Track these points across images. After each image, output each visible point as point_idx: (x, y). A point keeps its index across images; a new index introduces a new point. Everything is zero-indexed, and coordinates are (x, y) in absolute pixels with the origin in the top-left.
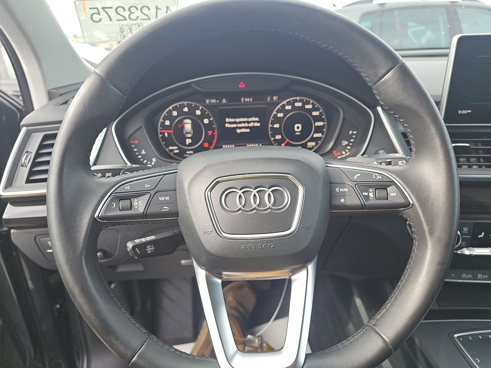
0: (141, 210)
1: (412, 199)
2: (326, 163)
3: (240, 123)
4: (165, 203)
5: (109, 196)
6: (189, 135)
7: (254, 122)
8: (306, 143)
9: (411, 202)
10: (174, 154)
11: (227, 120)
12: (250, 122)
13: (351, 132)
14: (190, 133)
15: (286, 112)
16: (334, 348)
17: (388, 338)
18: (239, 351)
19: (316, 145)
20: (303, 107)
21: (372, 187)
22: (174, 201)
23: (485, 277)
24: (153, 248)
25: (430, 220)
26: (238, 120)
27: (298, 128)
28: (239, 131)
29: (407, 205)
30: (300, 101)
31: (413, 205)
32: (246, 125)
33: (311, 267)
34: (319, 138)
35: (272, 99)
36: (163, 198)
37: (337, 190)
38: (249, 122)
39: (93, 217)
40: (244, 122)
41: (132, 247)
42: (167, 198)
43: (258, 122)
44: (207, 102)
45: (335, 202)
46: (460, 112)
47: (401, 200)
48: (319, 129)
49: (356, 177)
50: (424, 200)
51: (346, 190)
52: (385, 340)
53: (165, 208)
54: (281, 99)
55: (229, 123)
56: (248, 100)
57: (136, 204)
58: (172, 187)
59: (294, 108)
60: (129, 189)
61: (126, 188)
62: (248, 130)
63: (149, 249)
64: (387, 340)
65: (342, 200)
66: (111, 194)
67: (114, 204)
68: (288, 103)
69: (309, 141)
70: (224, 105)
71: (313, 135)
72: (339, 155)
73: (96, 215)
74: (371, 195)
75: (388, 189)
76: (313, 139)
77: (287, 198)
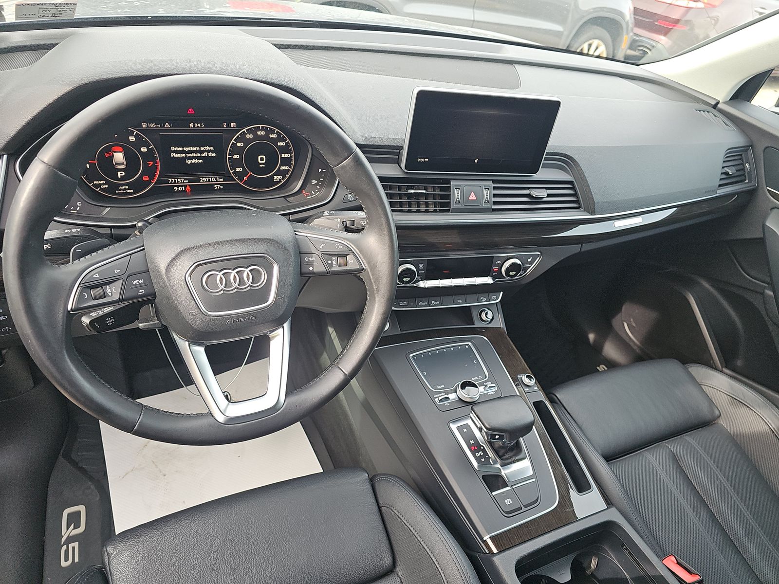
0: (116, 297)
1: (365, 266)
2: (295, 231)
3: (190, 152)
4: (140, 286)
5: (78, 287)
6: (122, 167)
7: (208, 151)
8: (272, 177)
9: (364, 267)
10: (101, 189)
11: (173, 149)
12: (204, 152)
13: (320, 170)
14: (123, 164)
15: (247, 142)
16: (308, 386)
17: (347, 371)
18: (230, 403)
19: (283, 179)
20: (266, 137)
21: (335, 255)
22: (149, 282)
23: (425, 303)
24: (113, 320)
25: (377, 281)
26: (186, 149)
27: (262, 159)
28: (189, 162)
29: (362, 270)
30: (263, 129)
31: (365, 269)
32: (198, 155)
33: (286, 325)
34: (287, 171)
35: (229, 125)
36: (136, 282)
37: (306, 259)
38: (201, 152)
39: (66, 310)
40: (195, 152)
41: (90, 322)
42: (141, 281)
43: (212, 152)
44: (144, 126)
45: (304, 270)
46: (419, 160)
47: (358, 267)
48: (286, 162)
49: (321, 247)
50: (373, 267)
51: (313, 259)
52: (345, 373)
53: (141, 291)
54: (240, 125)
55: (176, 152)
56: (199, 125)
57: (109, 290)
58: (145, 269)
59: (257, 137)
60: (98, 276)
61: (94, 276)
62: (201, 161)
63: (109, 321)
64: (347, 373)
65: (311, 269)
66: (80, 284)
67: (86, 294)
68: (249, 132)
69: (276, 174)
70: (167, 130)
71: (279, 168)
72: (308, 195)
73: (69, 308)
74: (334, 262)
75: (347, 257)
76: (279, 173)
77: (264, 277)
